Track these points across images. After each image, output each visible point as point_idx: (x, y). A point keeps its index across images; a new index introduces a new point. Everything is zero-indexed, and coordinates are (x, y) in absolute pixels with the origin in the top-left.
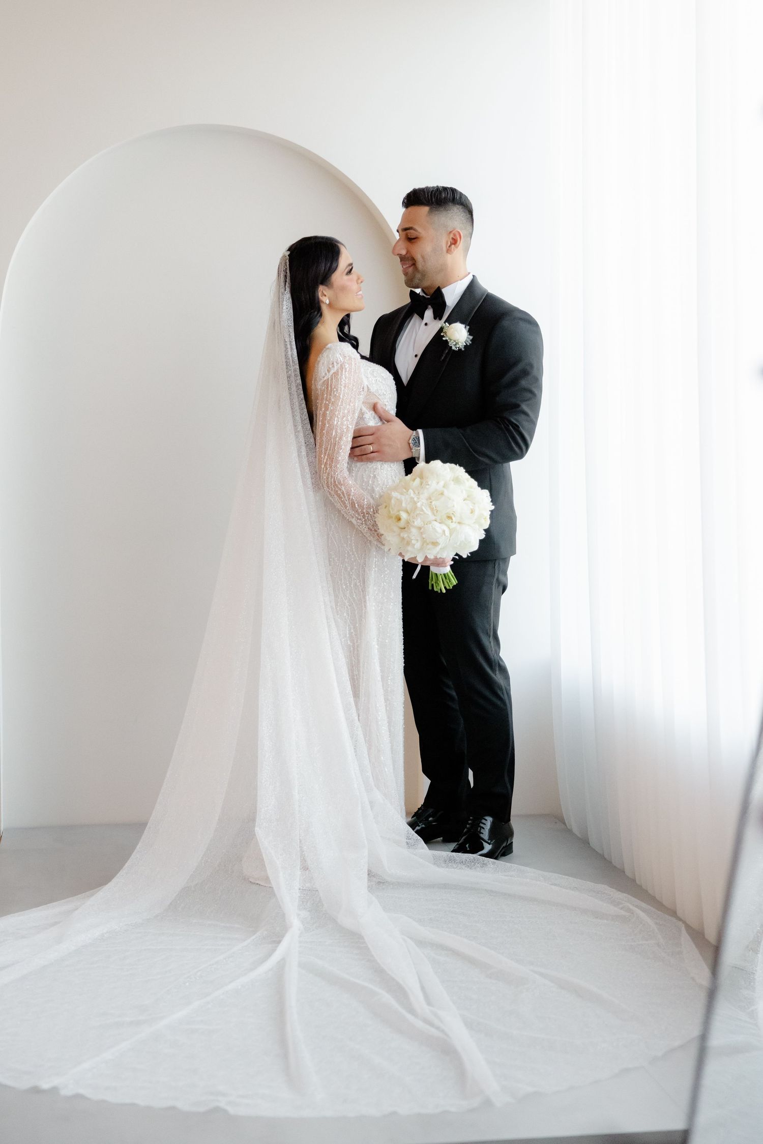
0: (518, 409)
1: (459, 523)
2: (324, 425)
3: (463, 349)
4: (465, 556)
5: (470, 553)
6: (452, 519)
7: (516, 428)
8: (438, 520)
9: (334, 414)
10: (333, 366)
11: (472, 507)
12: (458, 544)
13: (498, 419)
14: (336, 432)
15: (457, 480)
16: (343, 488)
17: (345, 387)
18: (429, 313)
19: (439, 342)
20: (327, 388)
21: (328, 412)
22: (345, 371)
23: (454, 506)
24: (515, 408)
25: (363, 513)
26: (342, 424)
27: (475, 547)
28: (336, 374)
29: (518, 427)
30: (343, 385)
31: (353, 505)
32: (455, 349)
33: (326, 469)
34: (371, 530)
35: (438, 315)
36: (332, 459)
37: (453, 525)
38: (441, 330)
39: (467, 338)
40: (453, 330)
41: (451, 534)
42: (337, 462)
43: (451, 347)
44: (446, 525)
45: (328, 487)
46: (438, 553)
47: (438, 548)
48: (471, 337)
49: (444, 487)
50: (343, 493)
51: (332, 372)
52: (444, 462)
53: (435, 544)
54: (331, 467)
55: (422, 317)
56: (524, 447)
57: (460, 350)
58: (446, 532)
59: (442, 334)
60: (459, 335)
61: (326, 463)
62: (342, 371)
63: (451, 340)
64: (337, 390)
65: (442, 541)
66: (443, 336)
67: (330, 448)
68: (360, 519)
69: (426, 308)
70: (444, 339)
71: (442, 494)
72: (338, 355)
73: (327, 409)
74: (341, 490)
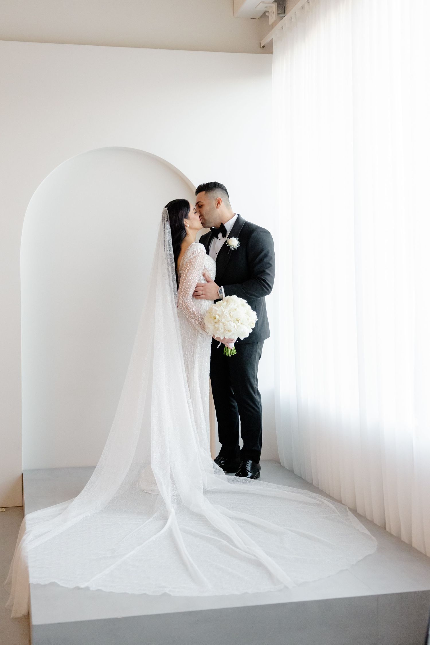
0: (265, 273)
1: (241, 324)
2: (185, 278)
3: (237, 249)
4: (242, 339)
5: (245, 338)
6: (239, 321)
7: (265, 281)
8: (233, 321)
9: (191, 274)
10: (195, 253)
11: (248, 318)
12: (240, 333)
13: (257, 278)
14: (190, 282)
15: (243, 305)
16: (190, 305)
17: (198, 263)
18: (220, 235)
19: (225, 247)
20: (190, 262)
21: (188, 273)
22: (200, 257)
23: (240, 316)
24: (263, 272)
25: (198, 317)
26: (193, 279)
27: (247, 336)
28: (195, 257)
29: (266, 281)
30: (197, 263)
31: (194, 314)
32: (233, 249)
33: (183, 298)
34: (201, 325)
35: (224, 236)
36: (186, 293)
37: (239, 324)
38: (226, 241)
39: (238, 243)
40: (231, 241)
41: (237, 328)
42: (188, 295)
43: (231, 249)
44: (235, 323)
45: (183, 305)
46: (230, 336)
47: (231, 334)
48: (240, 243)
49: (237, 307)
50: (190, 307)
51: (193, 256)
52: (238, 296)
53: (230, 331)
54: (185, 297)
55: (217, 238)
56: (270, 289)
57: (235, 249)
58: (235, 327)
59: (226, 243)
60: (234, 243)
61: (183, 295)
62: (198, 256)
63: (230, 245)
64: (194, 264)
65: (233, 330)
66: (227, 244)
67: (186, 289)
68: (197, 320)
69: (219, 233)
70: (227, 245)
71: (236, 310)
72: (199, 249)
73: (188, 271)
74: (189, 306)
